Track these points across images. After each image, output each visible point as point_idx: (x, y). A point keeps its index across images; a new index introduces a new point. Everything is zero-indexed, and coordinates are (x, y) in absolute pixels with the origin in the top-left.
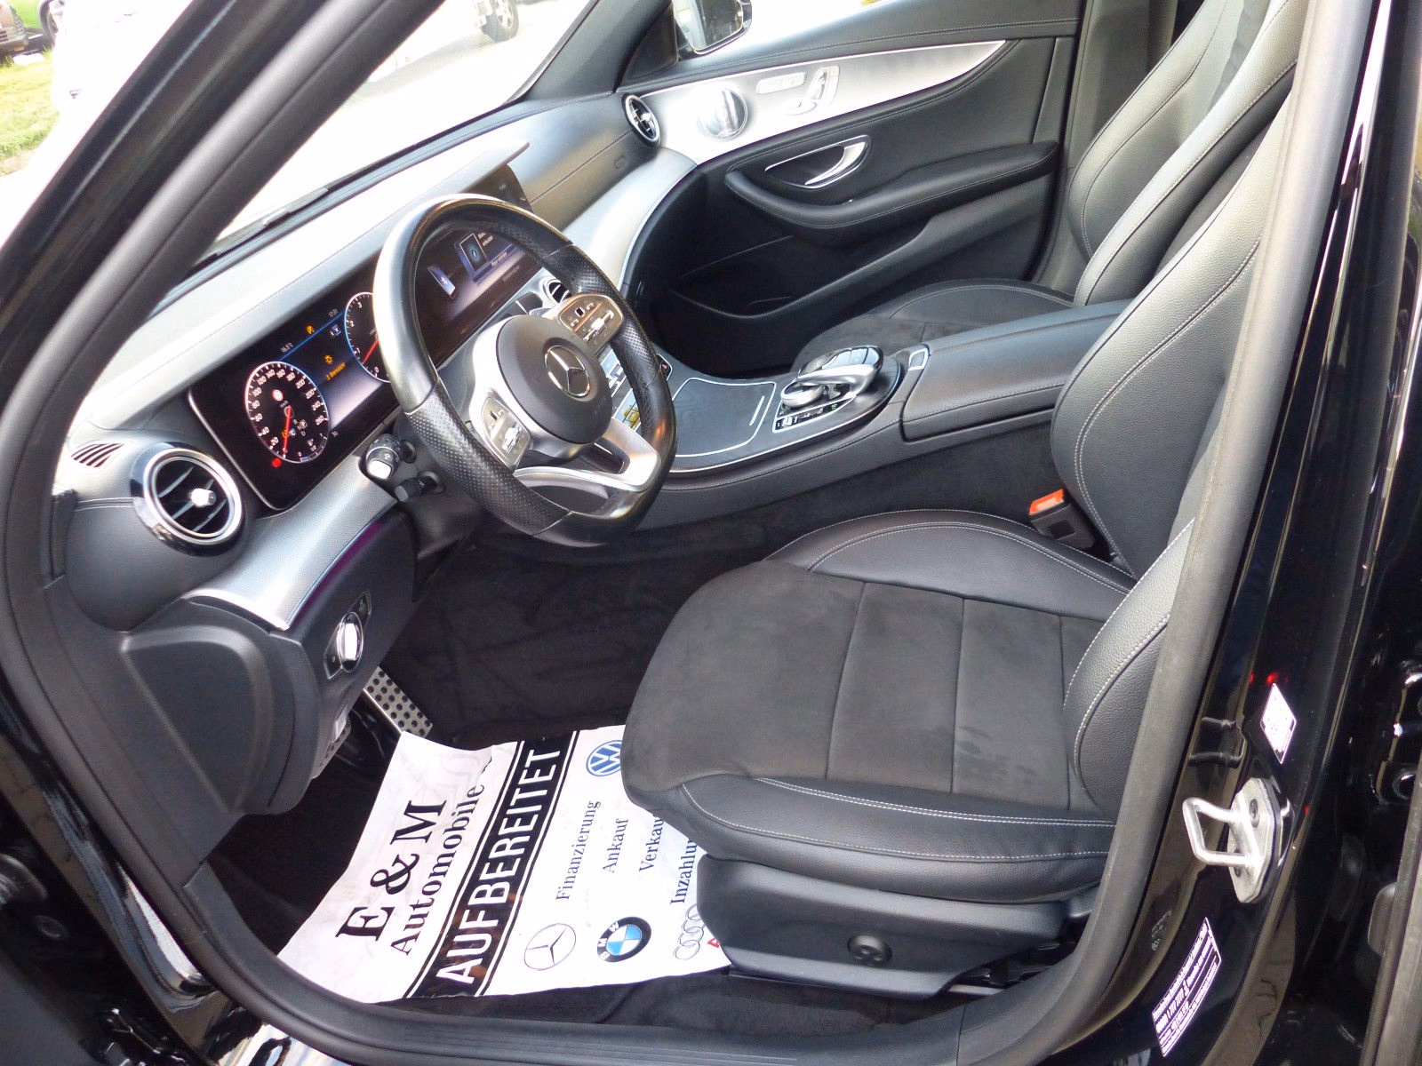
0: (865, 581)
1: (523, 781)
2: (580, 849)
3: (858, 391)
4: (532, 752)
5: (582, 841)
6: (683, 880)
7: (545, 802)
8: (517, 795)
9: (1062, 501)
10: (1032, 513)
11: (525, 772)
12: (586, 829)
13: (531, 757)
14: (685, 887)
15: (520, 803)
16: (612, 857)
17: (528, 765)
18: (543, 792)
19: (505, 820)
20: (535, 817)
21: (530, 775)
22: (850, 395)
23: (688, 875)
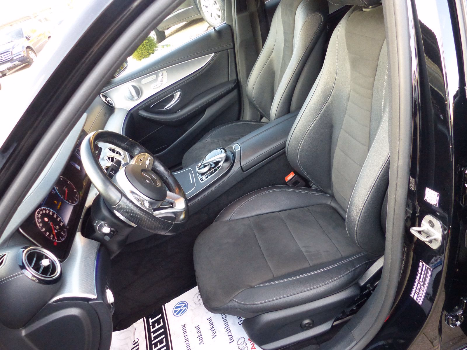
0: (248, 218)
1: (152, 330)
2: (187, 342)
3: (222, 162)
4: (150, 319)
5: (186, 339)
6: (229, 335)
7: (165, 333)
8: (153, 336)
9: (294, 175)
10: (287, 181)
11: (151, 327)
12: (185, 335)
13: (151, 321)
14: (231, 336)
15: (155, 338)
16: (200, 339)
17: (151, 324)
18: (163, 330)
19: (153, 346)
20: (164, 340)
21: (154, 327)
22: (220, 164)
23: (230, 332)
